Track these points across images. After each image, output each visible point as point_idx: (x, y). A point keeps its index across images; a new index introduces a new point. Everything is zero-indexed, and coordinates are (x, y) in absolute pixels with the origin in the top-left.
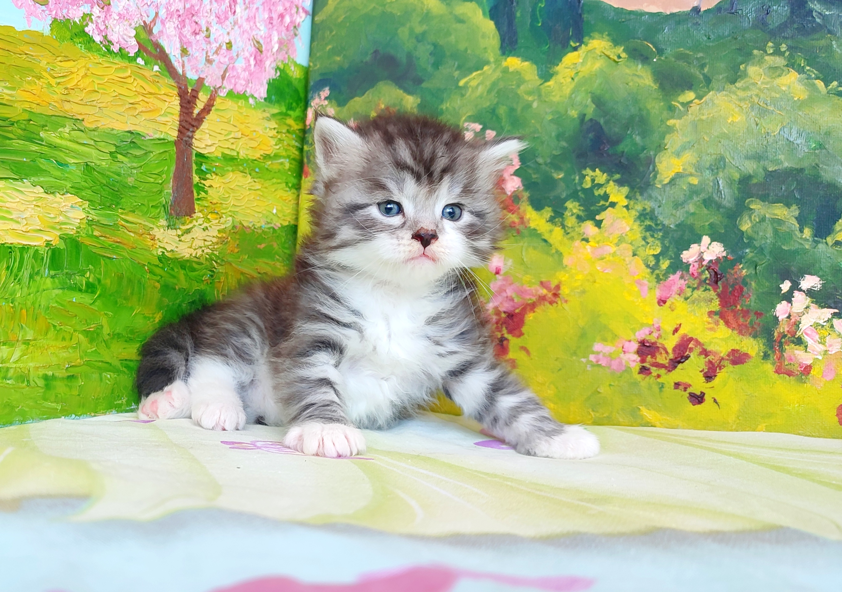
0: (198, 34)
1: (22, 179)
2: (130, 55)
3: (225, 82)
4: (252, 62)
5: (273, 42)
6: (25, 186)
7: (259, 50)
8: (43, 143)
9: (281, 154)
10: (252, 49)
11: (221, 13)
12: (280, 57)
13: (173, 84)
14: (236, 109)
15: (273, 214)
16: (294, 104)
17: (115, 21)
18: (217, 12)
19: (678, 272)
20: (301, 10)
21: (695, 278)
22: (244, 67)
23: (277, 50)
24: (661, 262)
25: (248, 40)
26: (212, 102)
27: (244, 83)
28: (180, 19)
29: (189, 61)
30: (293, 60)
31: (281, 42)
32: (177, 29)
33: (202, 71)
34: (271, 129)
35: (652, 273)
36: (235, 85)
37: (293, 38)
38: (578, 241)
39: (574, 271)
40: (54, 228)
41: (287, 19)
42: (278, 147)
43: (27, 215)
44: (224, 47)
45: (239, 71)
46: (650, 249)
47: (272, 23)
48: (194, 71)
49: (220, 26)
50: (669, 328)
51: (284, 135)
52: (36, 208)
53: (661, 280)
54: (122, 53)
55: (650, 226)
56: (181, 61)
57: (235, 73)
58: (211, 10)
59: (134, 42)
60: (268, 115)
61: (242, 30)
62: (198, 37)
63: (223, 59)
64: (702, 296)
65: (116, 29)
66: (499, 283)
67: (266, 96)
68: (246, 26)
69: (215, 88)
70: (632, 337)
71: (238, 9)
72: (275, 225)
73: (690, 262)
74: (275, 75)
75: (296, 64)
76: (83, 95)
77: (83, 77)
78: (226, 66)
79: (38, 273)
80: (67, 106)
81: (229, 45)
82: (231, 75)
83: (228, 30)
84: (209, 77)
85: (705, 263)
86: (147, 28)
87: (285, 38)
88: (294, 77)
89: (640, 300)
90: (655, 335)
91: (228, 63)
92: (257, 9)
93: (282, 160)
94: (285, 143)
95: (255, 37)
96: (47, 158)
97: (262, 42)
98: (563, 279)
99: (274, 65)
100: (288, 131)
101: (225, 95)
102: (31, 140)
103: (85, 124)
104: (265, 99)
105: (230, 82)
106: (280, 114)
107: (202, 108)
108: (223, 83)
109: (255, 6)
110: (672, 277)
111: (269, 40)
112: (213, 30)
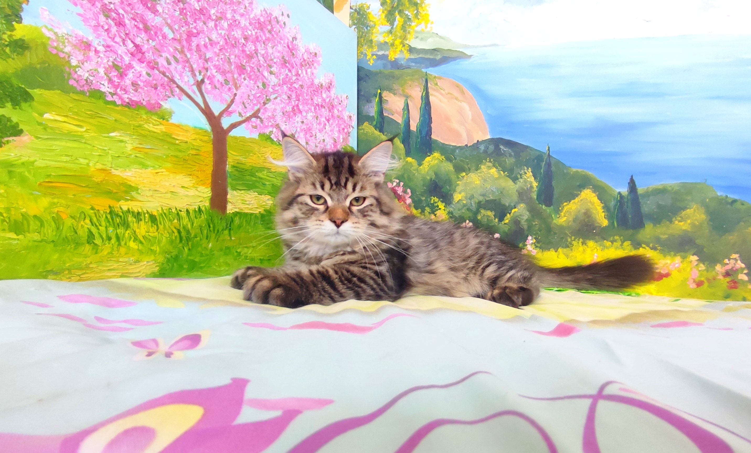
6: (251, 192)
8: (257, 177)
18: (319, 128)
47: (340, 132)
71: (327, 127)
80: (265, 164)
96: (259, 182)
109: (333, 126)
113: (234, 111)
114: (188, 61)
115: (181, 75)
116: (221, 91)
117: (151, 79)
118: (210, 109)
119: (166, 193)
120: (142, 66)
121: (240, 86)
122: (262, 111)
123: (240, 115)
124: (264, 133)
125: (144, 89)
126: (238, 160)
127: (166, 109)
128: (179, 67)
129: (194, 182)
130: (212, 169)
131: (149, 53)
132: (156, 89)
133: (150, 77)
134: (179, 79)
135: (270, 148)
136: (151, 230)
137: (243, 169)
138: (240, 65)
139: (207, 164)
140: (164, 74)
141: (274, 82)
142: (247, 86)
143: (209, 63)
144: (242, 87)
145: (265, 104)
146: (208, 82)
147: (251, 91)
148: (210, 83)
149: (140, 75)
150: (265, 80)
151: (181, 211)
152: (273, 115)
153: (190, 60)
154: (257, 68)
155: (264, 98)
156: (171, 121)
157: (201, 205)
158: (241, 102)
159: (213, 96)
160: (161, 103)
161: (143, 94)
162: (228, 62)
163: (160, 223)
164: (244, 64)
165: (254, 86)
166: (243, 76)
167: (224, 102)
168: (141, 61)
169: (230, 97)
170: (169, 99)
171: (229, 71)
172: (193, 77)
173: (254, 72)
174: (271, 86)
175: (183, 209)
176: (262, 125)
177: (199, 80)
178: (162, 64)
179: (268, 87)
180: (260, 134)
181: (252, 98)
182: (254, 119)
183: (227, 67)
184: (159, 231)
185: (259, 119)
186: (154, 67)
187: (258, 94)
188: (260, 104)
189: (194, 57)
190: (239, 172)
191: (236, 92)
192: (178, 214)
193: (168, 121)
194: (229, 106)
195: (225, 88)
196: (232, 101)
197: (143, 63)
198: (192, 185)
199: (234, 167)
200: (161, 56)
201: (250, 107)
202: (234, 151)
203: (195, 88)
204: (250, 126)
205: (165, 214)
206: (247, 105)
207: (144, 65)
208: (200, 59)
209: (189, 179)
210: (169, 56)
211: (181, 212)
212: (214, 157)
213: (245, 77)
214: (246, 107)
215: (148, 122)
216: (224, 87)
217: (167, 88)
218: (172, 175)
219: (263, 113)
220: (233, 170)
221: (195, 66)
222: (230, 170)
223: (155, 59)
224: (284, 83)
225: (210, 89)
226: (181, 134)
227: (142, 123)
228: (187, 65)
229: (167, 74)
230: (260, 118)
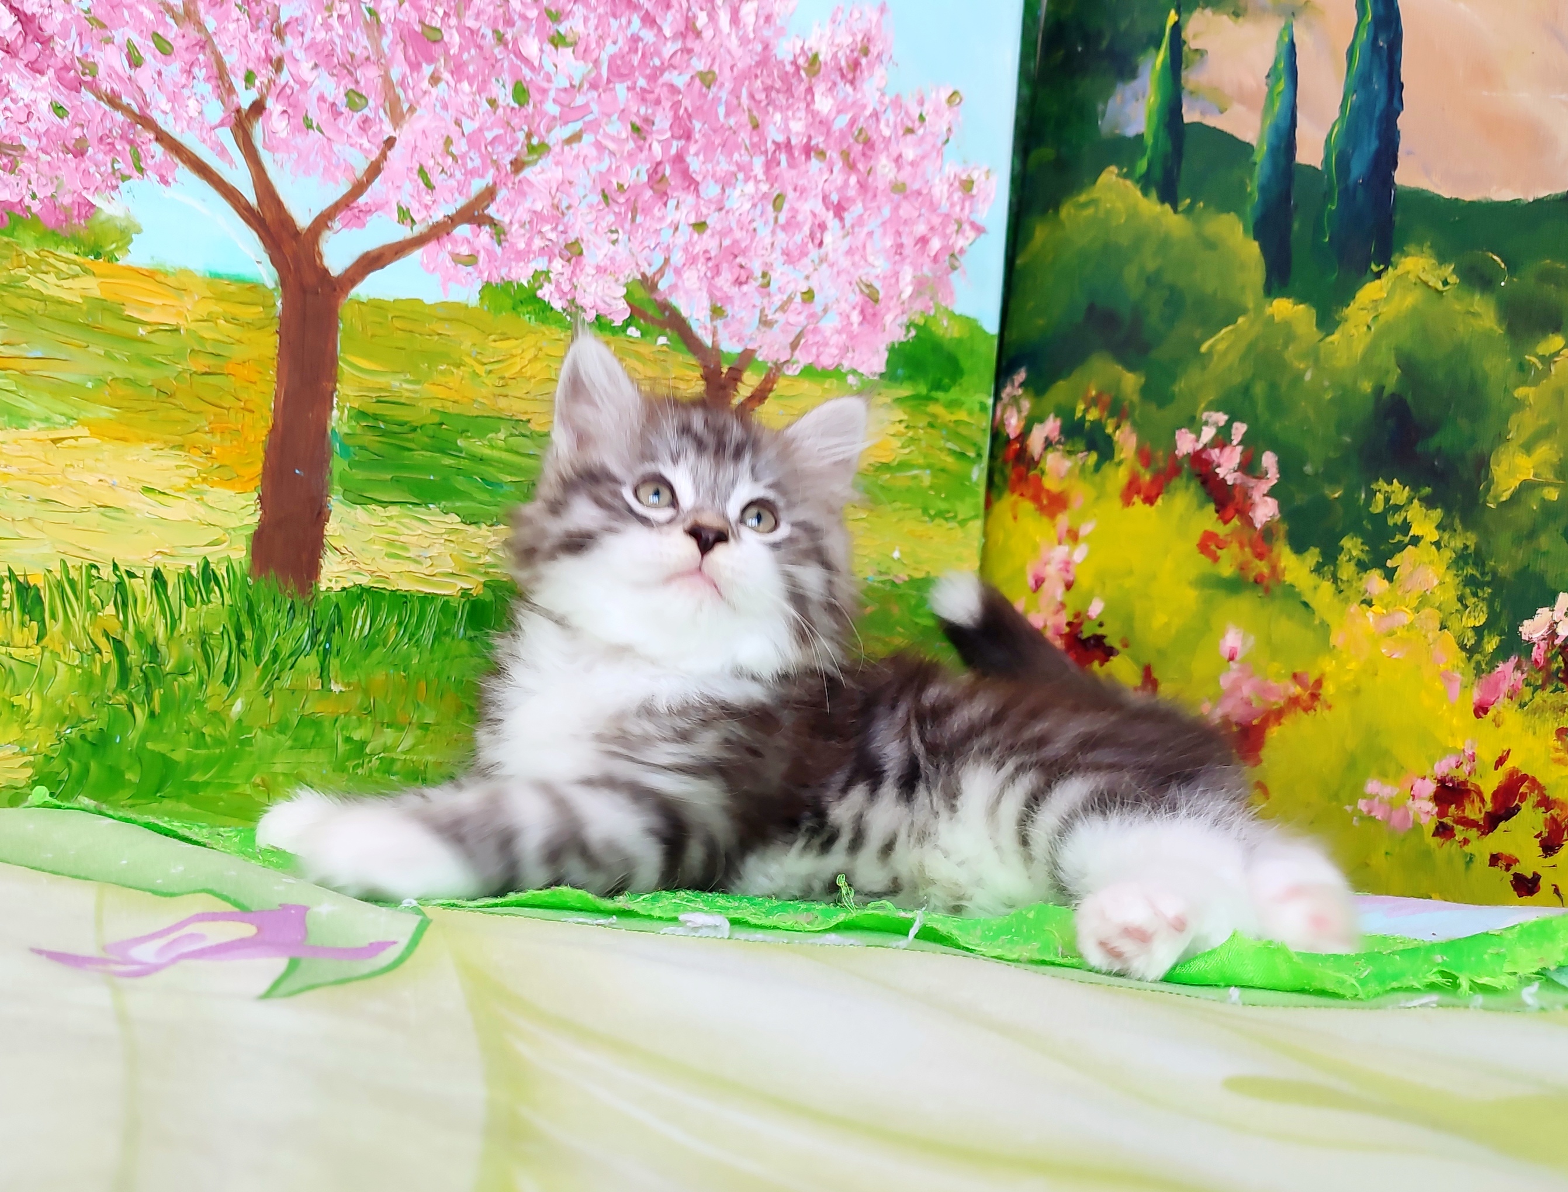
0: (746, 282)
1: (426, 504)
2: (615, 324)
3: (797, 353)
4: (855, 317)
5: (901, 284)
6: (433, 514)
7: (871, 296)
8: (463, 455)
9: (915, 462)
10: (856, 298)
11: (791, 246)
12: (918, 306)
13: (694, 362)
14: (820, 393)
15: (893, 559)
16: (946, 381)
17: (590, 278)
18: (784, 246)
19: (1512, 658)
20: (967, 227)
21: (1540, 669)
22: (839, 327)
23: (911, 296)
24: (1486, 640)
25: (848, 285)
26: (769, 386)
27: (835, 351)
28: (710, 264)
29: (726, 325)
30: (947, 309)
31: (920, 284)
32: (705, 279)
33: (751, 339)
34: (894, 423)
35: (1469, 659)
36: (818, 356)
37: (948, 274)
38: (1355, 605)
39: (1345, 656)
40: (474, 572)
41: (936, 244)
42: (907, 451)
43: (433, 552)
44: (798, 299)
45: (828, 333)
46: (1469, 617)
47: (901, 254)
48: (735, 340)
49: (791, 267)
50: (1491, 759)
51: (921, 431)
52: (447, 543)
53: (1483, 671)
54: (601, 323)
55: (1472, 575)
56: (709, 325)
57: (818, 338)
58: (773, 244)
59: (622, 305)
60: (889, 400)
61: (835, 269)
62: (745, 288)
63: (797, 318)
64: (1549, 701)
65: (592, 289)
66: (1233, 675)
67: (883, 369)
68: (844, 263)
69: (776, 364)
70: (1428, 772)
71: (828, 239)
72: (896, 576)
73: (1535, 640)
74: (906, 335)
75: (952, 315)
76: (531, 386)
77: (530, 361)
78: (799, 329)
79: (447, 633)
80: (503, 403)
81: (809, 296)
82: (810, 342)
83: (806, 273)
84: (765, 347)
85: (1558, 642)
86: (648, 284)
87: (930, 274)
88: (948, 336)
89: (1445, 707)
90: (1466, 768)
91: (805, 323)
92: (870, 234)
93: (915, 472)
94: (923, 444)
95: (864, 278)
96: (469, 475)
97: (877, 285)
98: (1328, 669)
99: (905, 319)
100: (931, 425)
101: (797, 372)
102: (443, 451)
103: (532, 426)
104: (882, 375)
105: (808, 352)
106: (916, 397)
107: (749, 394)
108: (792, 355)
109: (866, 230)
110: (1501, 667)
111: (893, 281)
112: (775, 275)
113: (379, 207)
114: (205, 44)
115: (174, 98)
116: (330, 135)
117: (66, 123)
118: (279, 204)
119: (83, 509)
120: (37, 84)
121: (412, 109)
122: (502, 194)
123: (405, 216)
124: (511, 282)
125: (37, 159)
126: (381, 389)
127: (110, 219)
128: (173, 70)
129: (193, 472)
130: (270, 424)
131: (66, 36)
132: (79, 153)
133: (62, 118)
134: (164, 113)
135: (530, 340)
136: (18, 637)
137: (401, 424)
138: (418, 28)
139: (250, 406)
140: (114, 101)
141: (570, 78)
142: (445, 107)
143: (289, 39)
144: (419, 112)
145: (518, 165)
146: (279, 108)
147: (458, 123)
148: (285, 112)
149: (29, 115)
150: (527, 73)
151: (131, 575)
152: (557, 207)
153: (216, 41)
154: (495, 31)
155: (516, 142)
156: (125, 260)
157: (216, 557)
158: (410, 169)
159: (295, 156)
160: (95, 200)
161: (34, 177)
162: (368, 25)
163: (53, 616)
164: (436, 23)
165: (474, 104)
166: (427, 70)
167: (338, 174)
168: (35, 68)
169: (367, 152)
170: (123, 186)
171: (368, 59)
172: (220, 97)
173: (480, 47)
174: (552, 94)
175: (139, 567)
176: (498, 250)
177: (245, 105)
178: (111, 67)
179: (538, 97)
180: (488, 284)
181: (464, 147)
182: (463, 230)
183: (361, 43)
184: (45, 641)
185: (487, 228)
186: (81, 83)
187: (490, 129)
188: (498, 169)
189: (232, 26)
190: (384, 433)
191: (393, 134)
192: (120, 586)
193: (111, 259)
194: (359, 188)
195: (345, 124)
196: (375, 170)
197: (42, 73)
198: (182, 482)
199: (362, 414)
200: (110, 41)
201: (453, 183)
202: (368, 356)
203: (226, 137)
204: (444, 257)
205: (72, 583)
206: (437, 179)
207: (45, 79)
208: (254, 28)
209: (173, 463)
210: (136, 38)
211: (133, 580)
212: (279, 381)
213: (436, 71)
214: (430, 187)
215: (44, 268)
216: (341, 121)
217: (119, 147)
218: (109, 447)
219: (510, 203)
220: (358, 430)
221: (230, 60)
222: (345, 429)
223: (86, 55)
224: (619, 70)
225: (283, 134)
226: (158, 302)
227: (22, 272)
228: (201, 57)
229: (125, 100)
230: (492, 222)
